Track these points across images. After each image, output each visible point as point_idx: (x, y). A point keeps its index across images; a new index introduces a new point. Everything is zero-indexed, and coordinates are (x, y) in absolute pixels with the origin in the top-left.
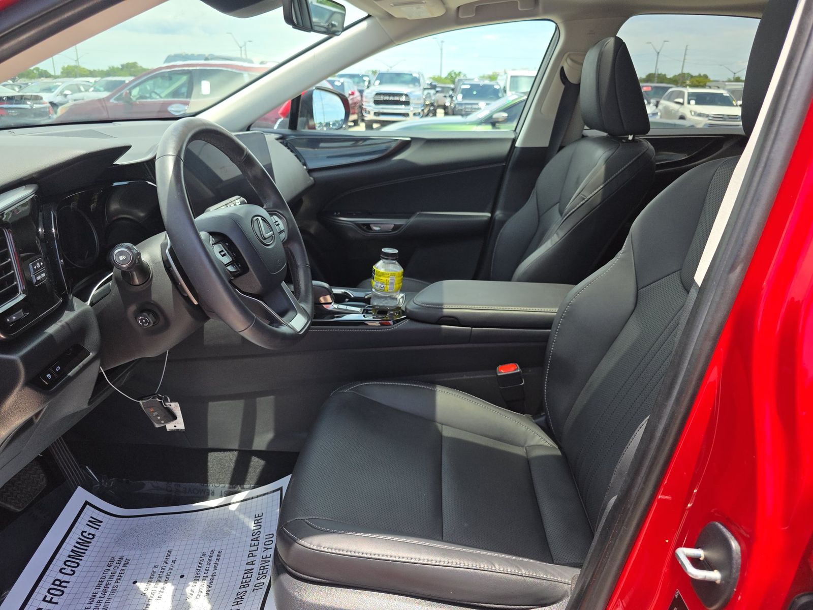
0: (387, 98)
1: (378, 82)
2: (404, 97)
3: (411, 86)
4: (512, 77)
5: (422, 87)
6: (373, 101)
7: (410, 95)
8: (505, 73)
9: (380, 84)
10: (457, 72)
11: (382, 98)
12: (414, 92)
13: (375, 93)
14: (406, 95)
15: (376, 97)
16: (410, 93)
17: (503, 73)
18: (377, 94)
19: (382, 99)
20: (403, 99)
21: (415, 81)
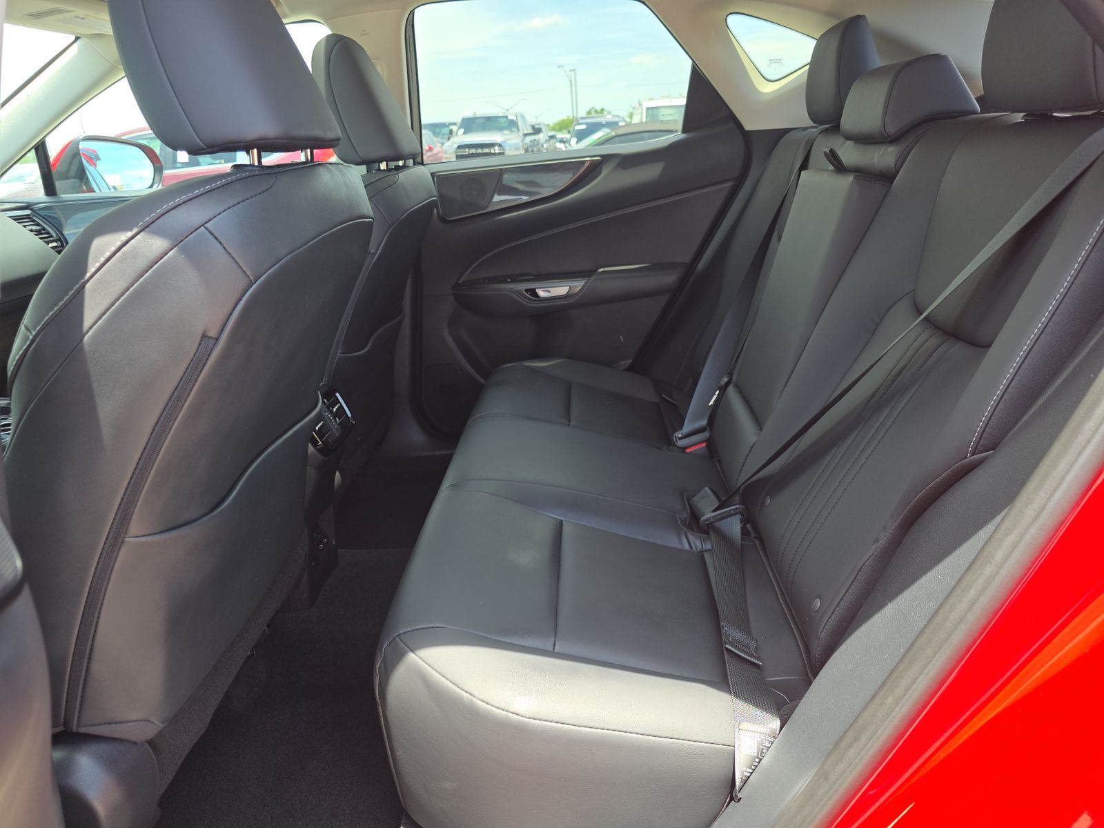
0: (473, 151)
1: (462, 131)
2: (497, 148)
3: (506, 132)
4: (648, 109)
5: (521, 133)
6: (455, 156)
7: (504, 145)
8: (640, 104)
9: (464, 133)
10: (599, 109)
11: (467, 151)
12: (509, 139)
13: (456, 146)
14: (500, 145)
15: (459, 150)
16: (504, 142)
17: (638, 106)
18: (459, 147)
19: (467, 153)
20: (497, 150)
21: (512, 125)
